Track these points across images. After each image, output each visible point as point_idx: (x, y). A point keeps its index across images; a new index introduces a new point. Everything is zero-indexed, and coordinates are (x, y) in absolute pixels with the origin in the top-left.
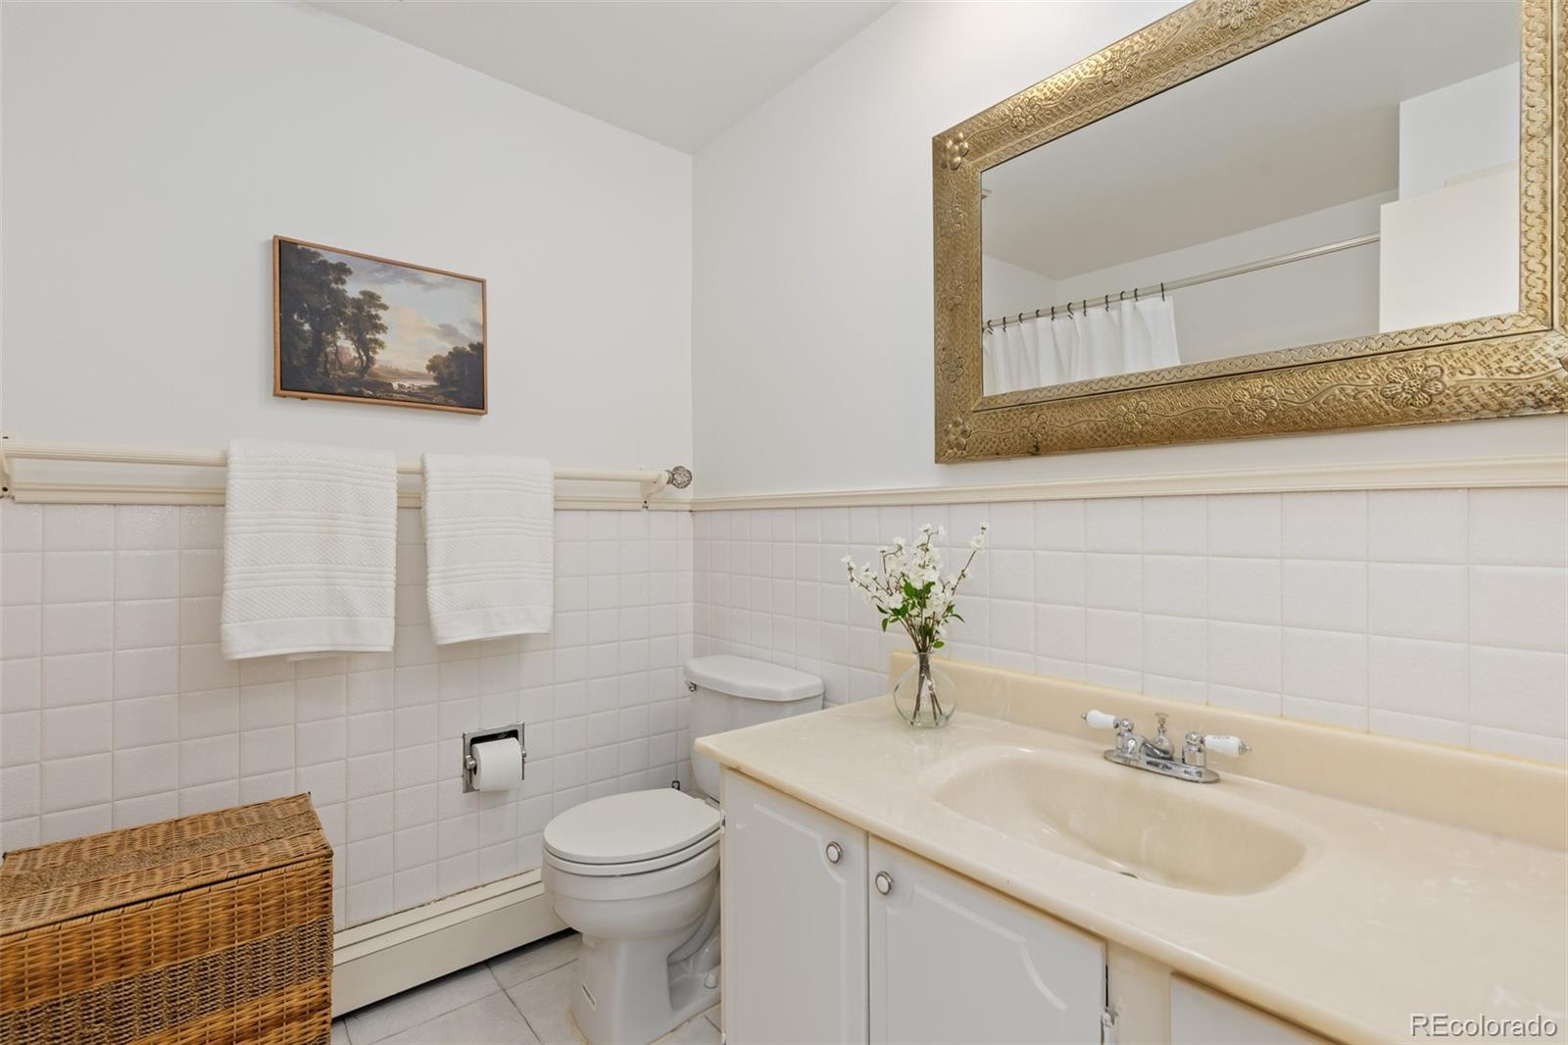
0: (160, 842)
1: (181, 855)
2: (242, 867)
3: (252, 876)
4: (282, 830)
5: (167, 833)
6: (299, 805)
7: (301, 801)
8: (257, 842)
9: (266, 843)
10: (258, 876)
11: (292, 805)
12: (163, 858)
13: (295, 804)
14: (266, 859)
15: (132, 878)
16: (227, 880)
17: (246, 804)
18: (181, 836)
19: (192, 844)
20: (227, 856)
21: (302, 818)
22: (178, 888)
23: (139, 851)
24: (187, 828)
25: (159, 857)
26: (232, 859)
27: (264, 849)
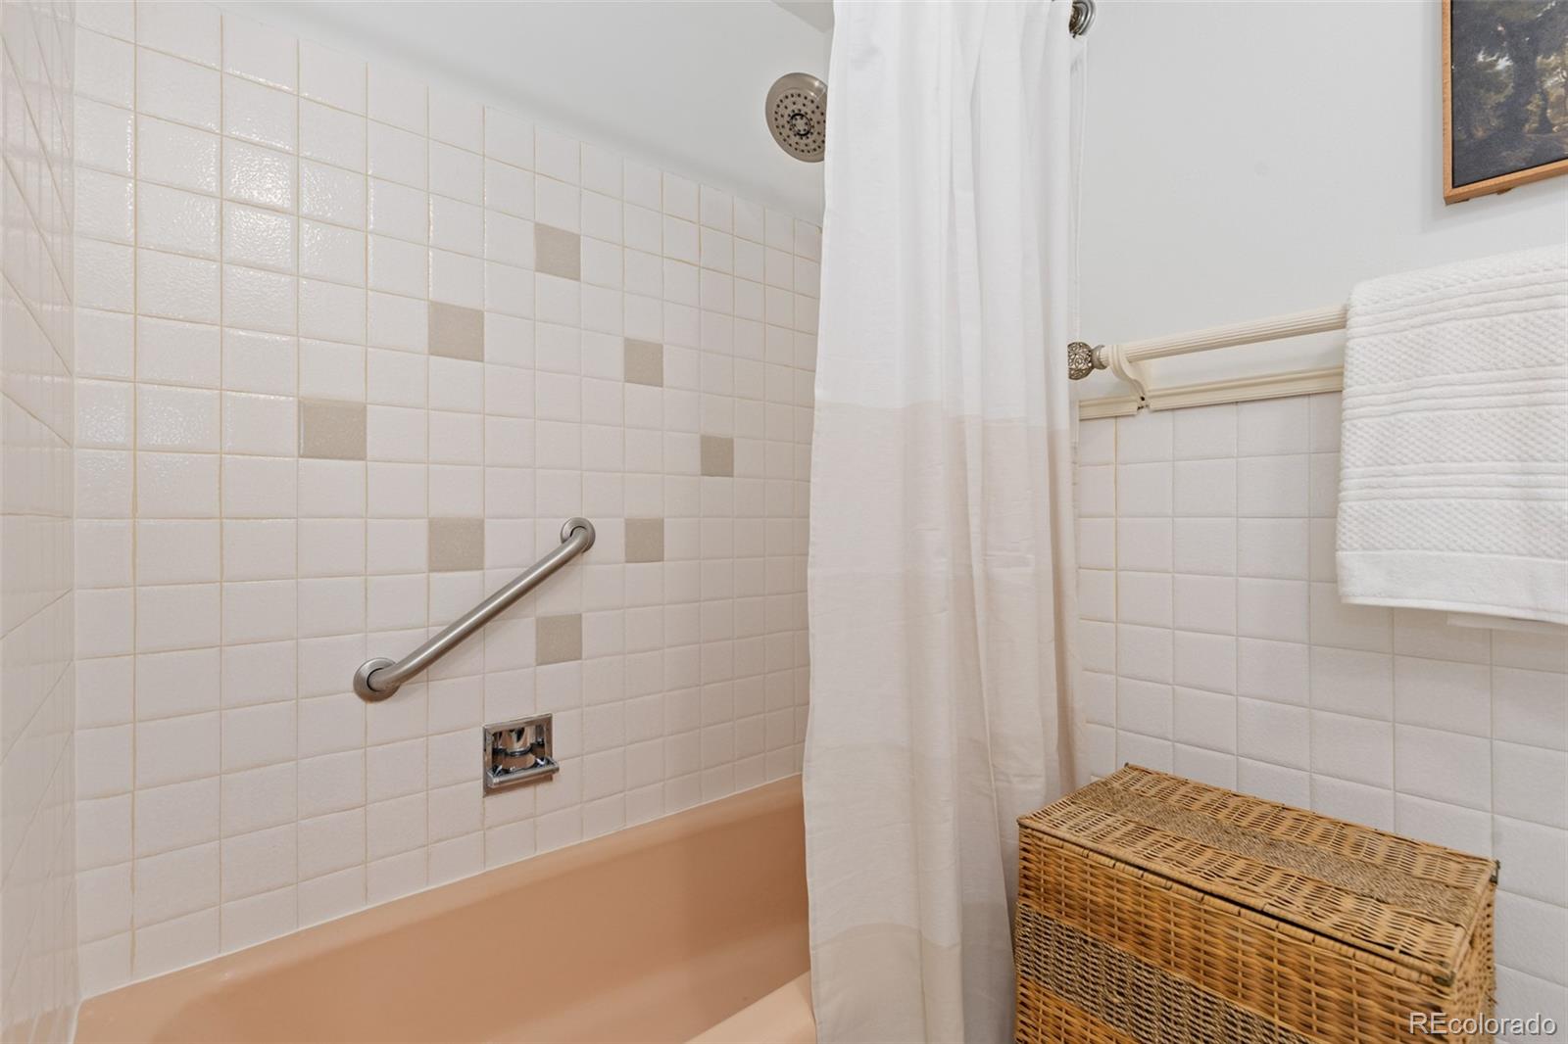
0: (1244, 823)
1: (1249, 848)
2: (1293, 908)
3: (1300, 931)
4: (1400, 893)
5: (1263, 816)
6: (1465, 872)
7: (1473, 867)
8: (1348, 888)
9: (1361, 897)
10: (1311, 936)
11: (1453, 866)
12: (1229, 842)
13: (1459, 866)
14: (1336, 918)
15: (1179, 846)
16: (1262, 912)
17: (1381, 829)
18: (1270, 828)
19: (1272, 844)
20: (1292, 881)
21: (1449, 894)
22: (1207, 887)
23: (1217, 821)
24: (1288, 822)
25: (1226, 838)
26: (1294, 889)
27: (1348, 903)
